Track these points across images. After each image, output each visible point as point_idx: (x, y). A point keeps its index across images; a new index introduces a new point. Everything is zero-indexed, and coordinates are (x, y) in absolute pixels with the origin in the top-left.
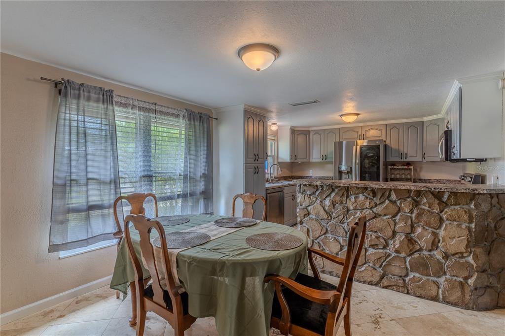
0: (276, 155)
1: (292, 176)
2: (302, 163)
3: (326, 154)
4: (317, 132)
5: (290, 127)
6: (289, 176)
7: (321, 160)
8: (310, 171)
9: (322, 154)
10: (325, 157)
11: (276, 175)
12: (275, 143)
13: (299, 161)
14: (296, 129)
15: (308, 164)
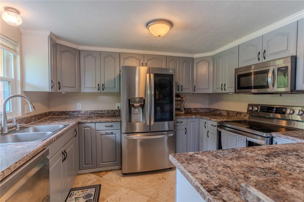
0: (19, 78)
1: (50, 113)
2: (67, 93)
3: (102, 82)
4: (90, 53)
5: (48, 33)
6: (46, 113)
7: (96, 91)
8: (78, 104)
9: (98, 82)
10: (102, 87)
11: (19, 114)
12: (15, 58)
13: (63, 90)
14: (59, 42)
15: (76, 95)
